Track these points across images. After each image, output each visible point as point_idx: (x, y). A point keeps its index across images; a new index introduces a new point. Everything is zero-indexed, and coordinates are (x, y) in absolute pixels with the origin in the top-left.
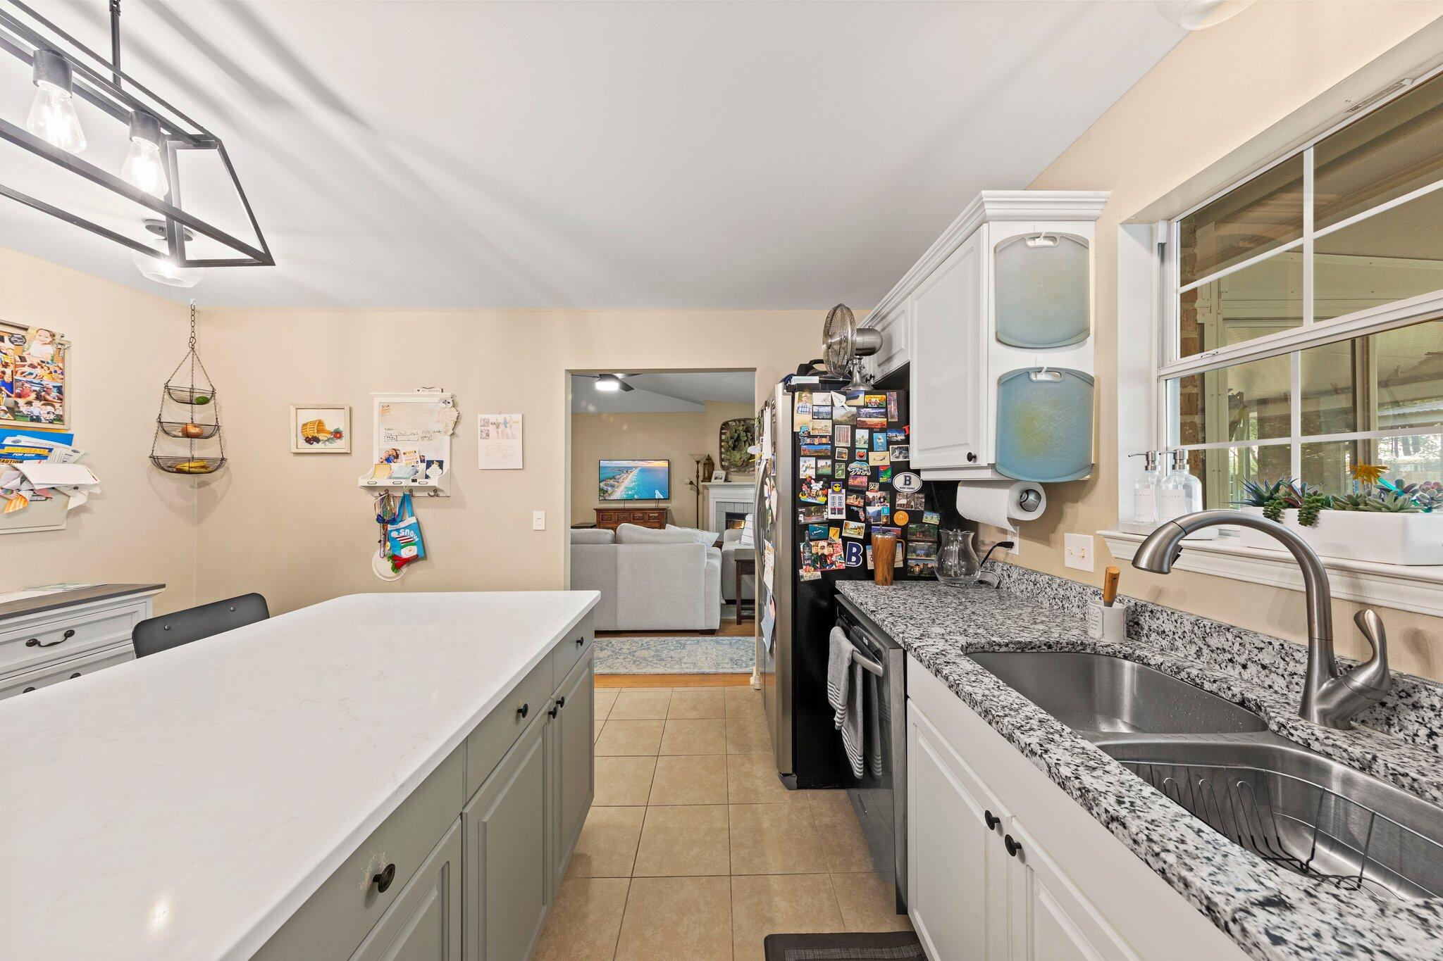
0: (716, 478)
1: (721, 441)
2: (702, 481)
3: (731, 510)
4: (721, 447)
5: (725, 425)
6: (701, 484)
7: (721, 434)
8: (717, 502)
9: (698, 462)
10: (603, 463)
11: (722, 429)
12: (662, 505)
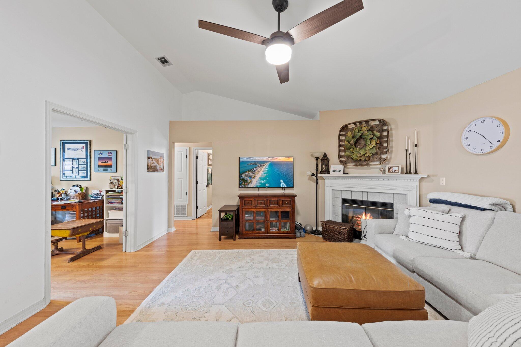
0: (334, 171)
1: (340, 141)
2: (320, 173)
3: (348, 196)
4: (340, 146)
5: (344, 128)
6: (319, 175)
7: (340, 135)
8: (333, 190)
9: (317, 159)
10: (242, 159)
11: (341, 131)
12: (288, 192)
